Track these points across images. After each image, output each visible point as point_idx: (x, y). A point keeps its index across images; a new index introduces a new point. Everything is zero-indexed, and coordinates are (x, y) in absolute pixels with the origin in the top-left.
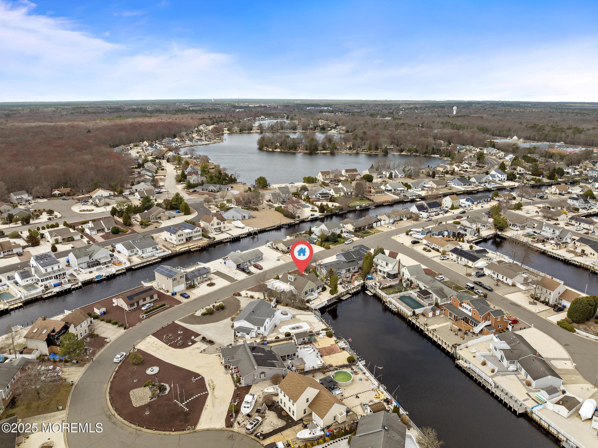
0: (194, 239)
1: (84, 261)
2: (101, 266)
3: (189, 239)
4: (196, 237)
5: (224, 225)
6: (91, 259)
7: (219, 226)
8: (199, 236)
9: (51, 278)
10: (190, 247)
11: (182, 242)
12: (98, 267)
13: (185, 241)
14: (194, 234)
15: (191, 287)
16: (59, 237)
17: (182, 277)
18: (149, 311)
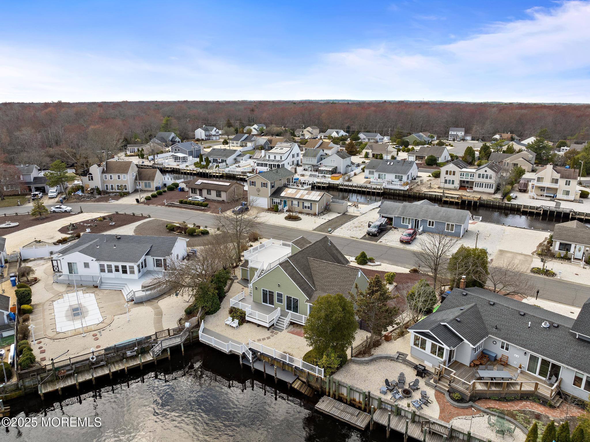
1: (311, 163)
2: (317, 173)
3: (465, 185)
4: (481, 185)
5: (567, 188)
6: (319, 163)
7: (554, 186)
8: (488, 186)
9: (266, 165)
11: (451, 186)
12: (314, 173)
13: (457, 185)
14: (476, 179)
15: (274, 209)
16: (370, 151)
17: (264, 185)
18: (186, 203)
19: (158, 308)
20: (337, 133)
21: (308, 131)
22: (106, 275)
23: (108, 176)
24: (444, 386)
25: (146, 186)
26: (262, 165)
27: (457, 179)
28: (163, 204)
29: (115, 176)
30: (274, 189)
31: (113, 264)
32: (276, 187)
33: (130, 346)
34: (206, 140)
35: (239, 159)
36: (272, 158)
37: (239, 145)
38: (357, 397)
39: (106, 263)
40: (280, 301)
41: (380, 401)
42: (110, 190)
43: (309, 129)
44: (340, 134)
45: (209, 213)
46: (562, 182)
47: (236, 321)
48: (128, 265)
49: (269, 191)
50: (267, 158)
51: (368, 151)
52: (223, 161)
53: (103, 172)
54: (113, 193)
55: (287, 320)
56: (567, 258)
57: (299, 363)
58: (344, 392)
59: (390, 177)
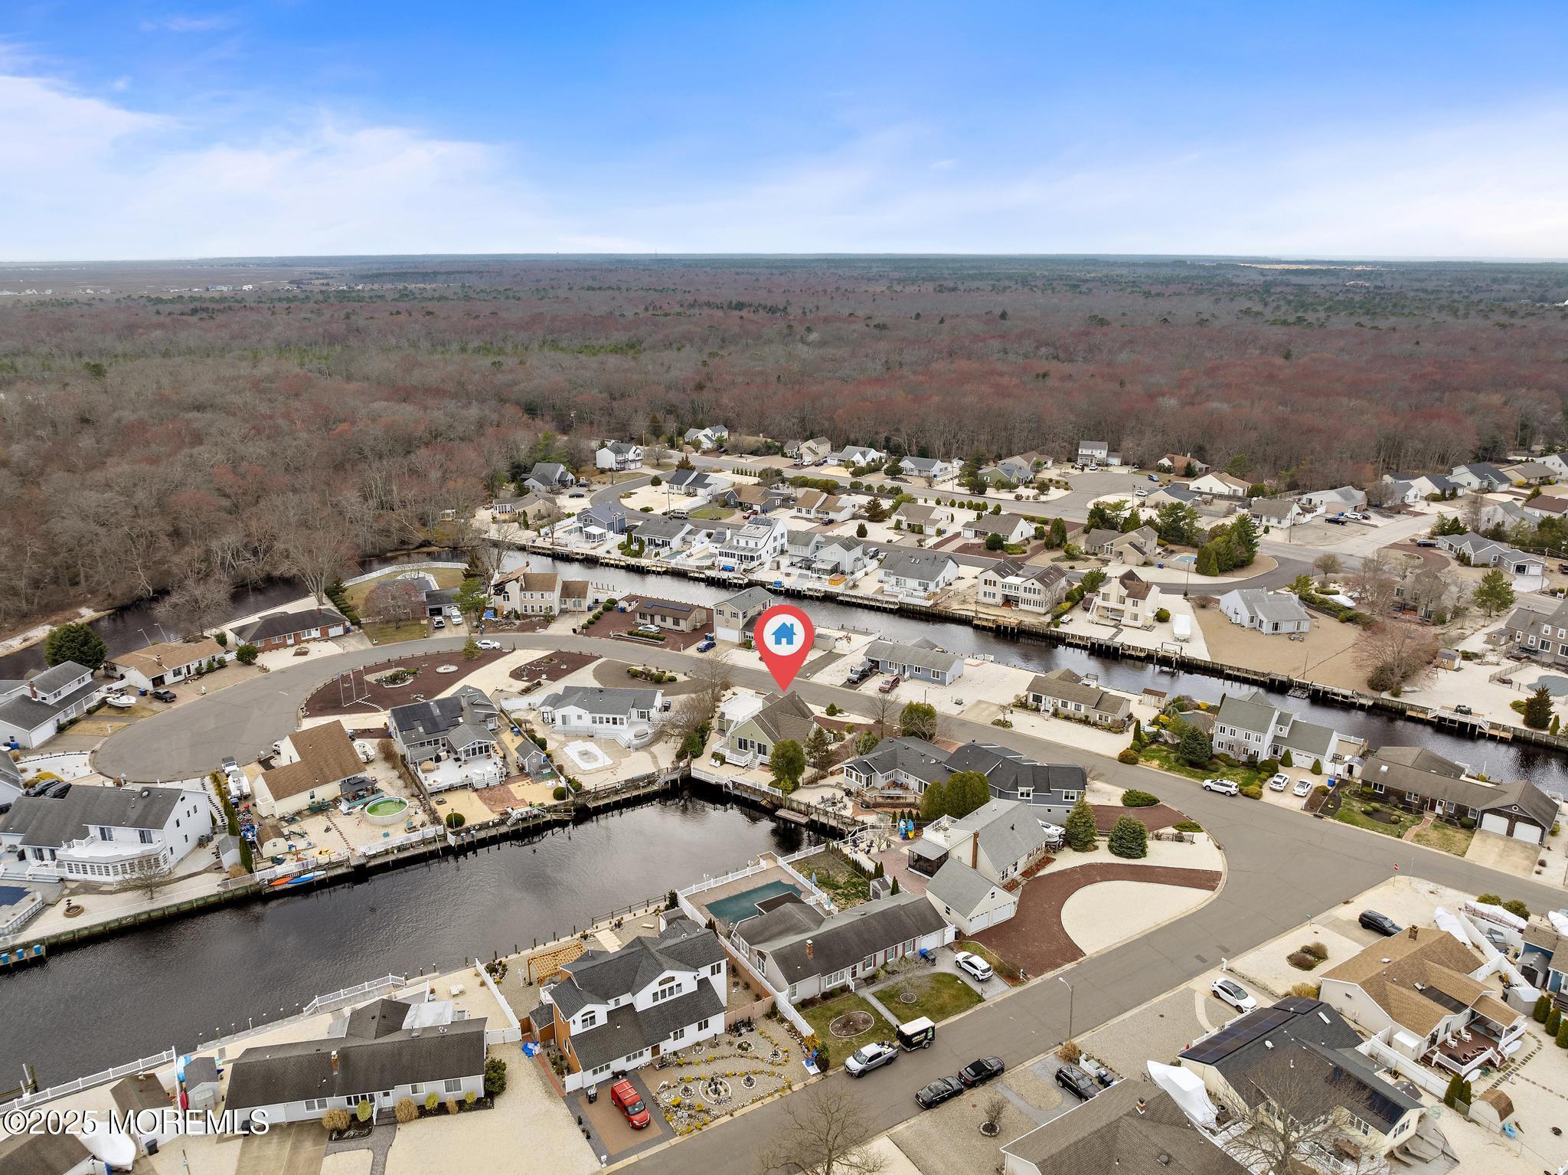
0: (1022, 606)
1: (800, 554)
2: (809, 573)
3: (1008, 601)
4: (1028, 602)
5: (1135, 610)
6: (813, 556)
7: (1120, 607)
8: (1036, 603)
9: (733, 556)
10: (980, 615)
11: (990, 600)
12: (804, 572)
13: (999, 600)
14: (1021, 594)
15: (746, 645)
16: (903, 518)
17: (735, 615)
18: (637, 635)
19: (651, 753)
20: (864, 455)
21: (809, 448)
22: (598, 725)
23: (528, 594)
24: (859, 800)
25: (575, 605)
26: (727, 555)
27: (999, 592)
28: (609, 637)
29: (537, 595)
30: (746, 620)
31: (605, 716)
32: (749, 616)
33: (642, 779)
34: (617, 471)
35: (689, 538)
36: (742, 543)
37: (682, 492)
38: (803, 808)
39: (598, 716)
40: (752, 747)
41: (816, 809)
42: (529, 612)
43: (811, 443)
44: (869, 458)
45: (668, 650)
46: (1129, 601)
47: (718, 762)
48: (618, 717)
49: (741, 622)
50: (735, 543)
51: (900, 518)
52: (665, 544)
53: (522, 589)
54: (535, 616)
55: (758, 761)
56: (1037, 710)
57: (765, 788)
58: (795, 805)
59: (912, 583)
